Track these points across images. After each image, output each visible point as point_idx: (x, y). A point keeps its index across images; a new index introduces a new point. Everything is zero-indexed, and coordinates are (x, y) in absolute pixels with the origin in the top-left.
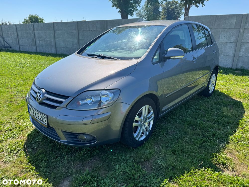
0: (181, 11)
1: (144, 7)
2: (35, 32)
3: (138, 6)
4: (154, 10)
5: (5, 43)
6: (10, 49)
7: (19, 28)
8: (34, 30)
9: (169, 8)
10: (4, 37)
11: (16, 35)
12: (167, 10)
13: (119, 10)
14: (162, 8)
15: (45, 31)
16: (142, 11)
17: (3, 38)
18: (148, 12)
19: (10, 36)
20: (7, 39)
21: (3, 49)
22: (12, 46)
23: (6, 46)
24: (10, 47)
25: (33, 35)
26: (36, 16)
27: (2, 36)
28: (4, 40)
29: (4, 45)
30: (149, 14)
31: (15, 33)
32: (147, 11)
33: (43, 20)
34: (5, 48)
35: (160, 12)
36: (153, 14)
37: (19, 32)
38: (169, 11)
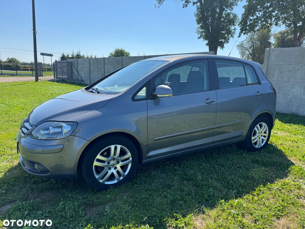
0: (303, 42)
1: (248, 38)
2: (105, 66)
3: (231, 37)
4: (262, 40)
5: (79, 77)
6: (82, 83)
7: (92, 61)
8: (104, 65)
9: (284, 38)
10: (79, 70)
11: (89, 69)
12: (282, 40)
13: (207, 42)
14: (274, 39)
15: (114, 66)
16: (245, 42)
17: (78, 72)
18: (253, 44)
19: (84, 69)
20: (80, 73)
21: (77, 82)
22: (84, 80)
23: (79, 79)
24: (83, 81)
25: (103, 69)
26: (122, 50)
27: (77, 70)
28: (78, 73)
29: (78, 78)
30: (254, 46)
31: (88, 66)
32: (252, 42)
33: (129, 54)
34: (78, 81)
35: (271, 43)
36: (261, 45)
37: (91, 66)
38: (284, 42)
